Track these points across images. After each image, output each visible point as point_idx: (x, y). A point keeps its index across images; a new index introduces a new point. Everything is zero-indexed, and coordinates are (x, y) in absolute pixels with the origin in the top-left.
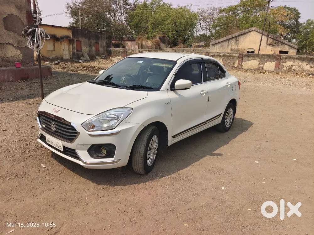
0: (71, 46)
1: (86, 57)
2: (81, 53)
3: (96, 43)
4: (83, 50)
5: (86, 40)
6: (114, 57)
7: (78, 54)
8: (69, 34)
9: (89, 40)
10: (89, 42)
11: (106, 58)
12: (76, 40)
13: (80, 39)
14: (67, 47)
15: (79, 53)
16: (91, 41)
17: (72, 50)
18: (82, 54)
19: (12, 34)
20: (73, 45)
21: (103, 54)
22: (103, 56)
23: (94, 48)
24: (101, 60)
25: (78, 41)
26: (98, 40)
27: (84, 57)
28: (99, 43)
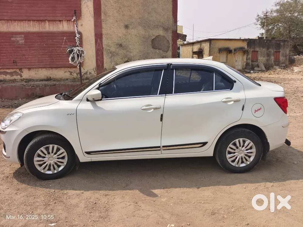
0: (245, 57)
1: (261, 67)
2: (257, 63)
3: (277, 52)
4: (259, 60)
5: (264, 49)
6: (298, 66)
7: (252, 65)
8: (245, 45)
9: (268, 49)
10: (268, 52)
11: (285, 67)
12: (252, 51)
13: (257, 49)
14: (241, 58)
15: (254, 63)
16: (270, 50)
17: (245, 61)
19: (157, 51)
20: (247, 56)
21: (283, 63)
22: (283, 65)
23: (272, 58)
24: (279, 70)
25: (255, 51)
26: (279, 48)
27: (259, 67)
28: (279, 52)
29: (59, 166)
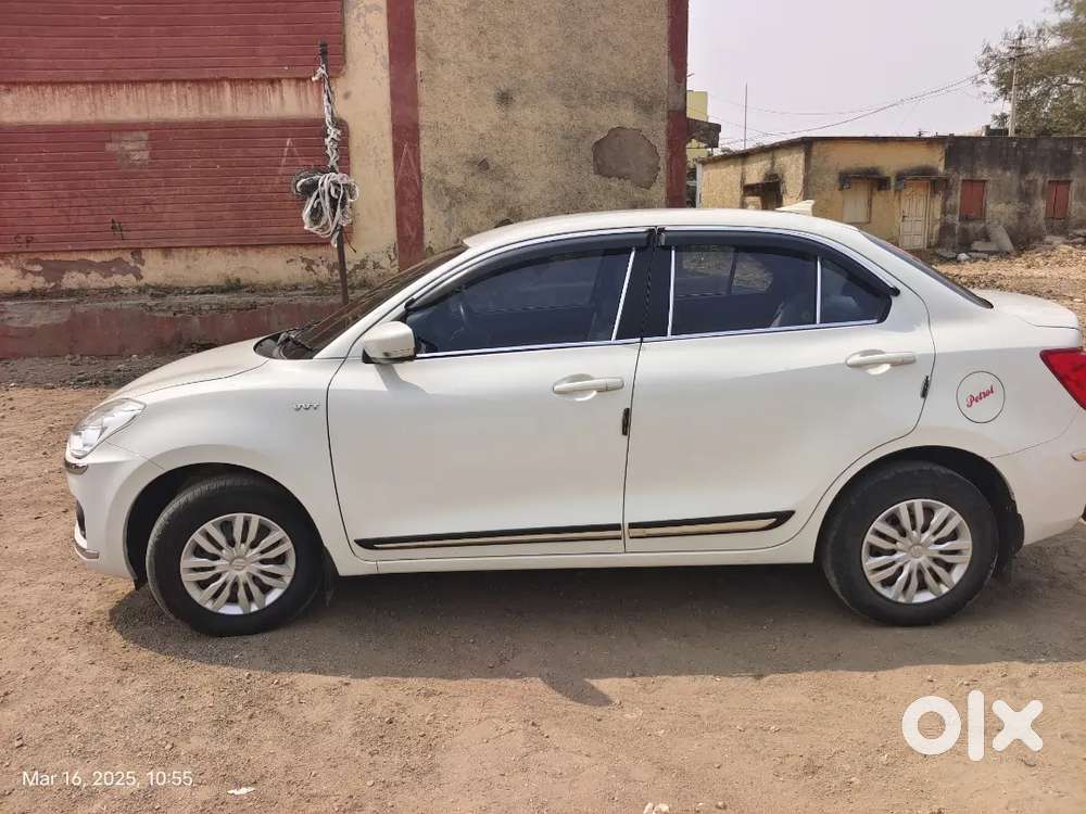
0: (937, 204)
1: (997, 241)
2: (982, 225)
3: (1058, 182)
4: (989, 215)
5: (1008, 174)
7: (965, 232)
8: (936, 160)
9: (1024, 171)
10: (1023, 183)
12: (963, 181)
13: (983, 174)
14: (921, 205)
15: (971, 225)
16: (1031, 176)
17: (938, 216)
18: (984, 228)
19: (615, 185)
20: (946, 199)
21: (1080, 225)
22: (1079, 232)
23: (1041, 205)
24: (1065, 248)
25: (973, 182)
26: (1068, 170)
27: (988, 239)
28: (1068, 182)
29: (266, 589)
